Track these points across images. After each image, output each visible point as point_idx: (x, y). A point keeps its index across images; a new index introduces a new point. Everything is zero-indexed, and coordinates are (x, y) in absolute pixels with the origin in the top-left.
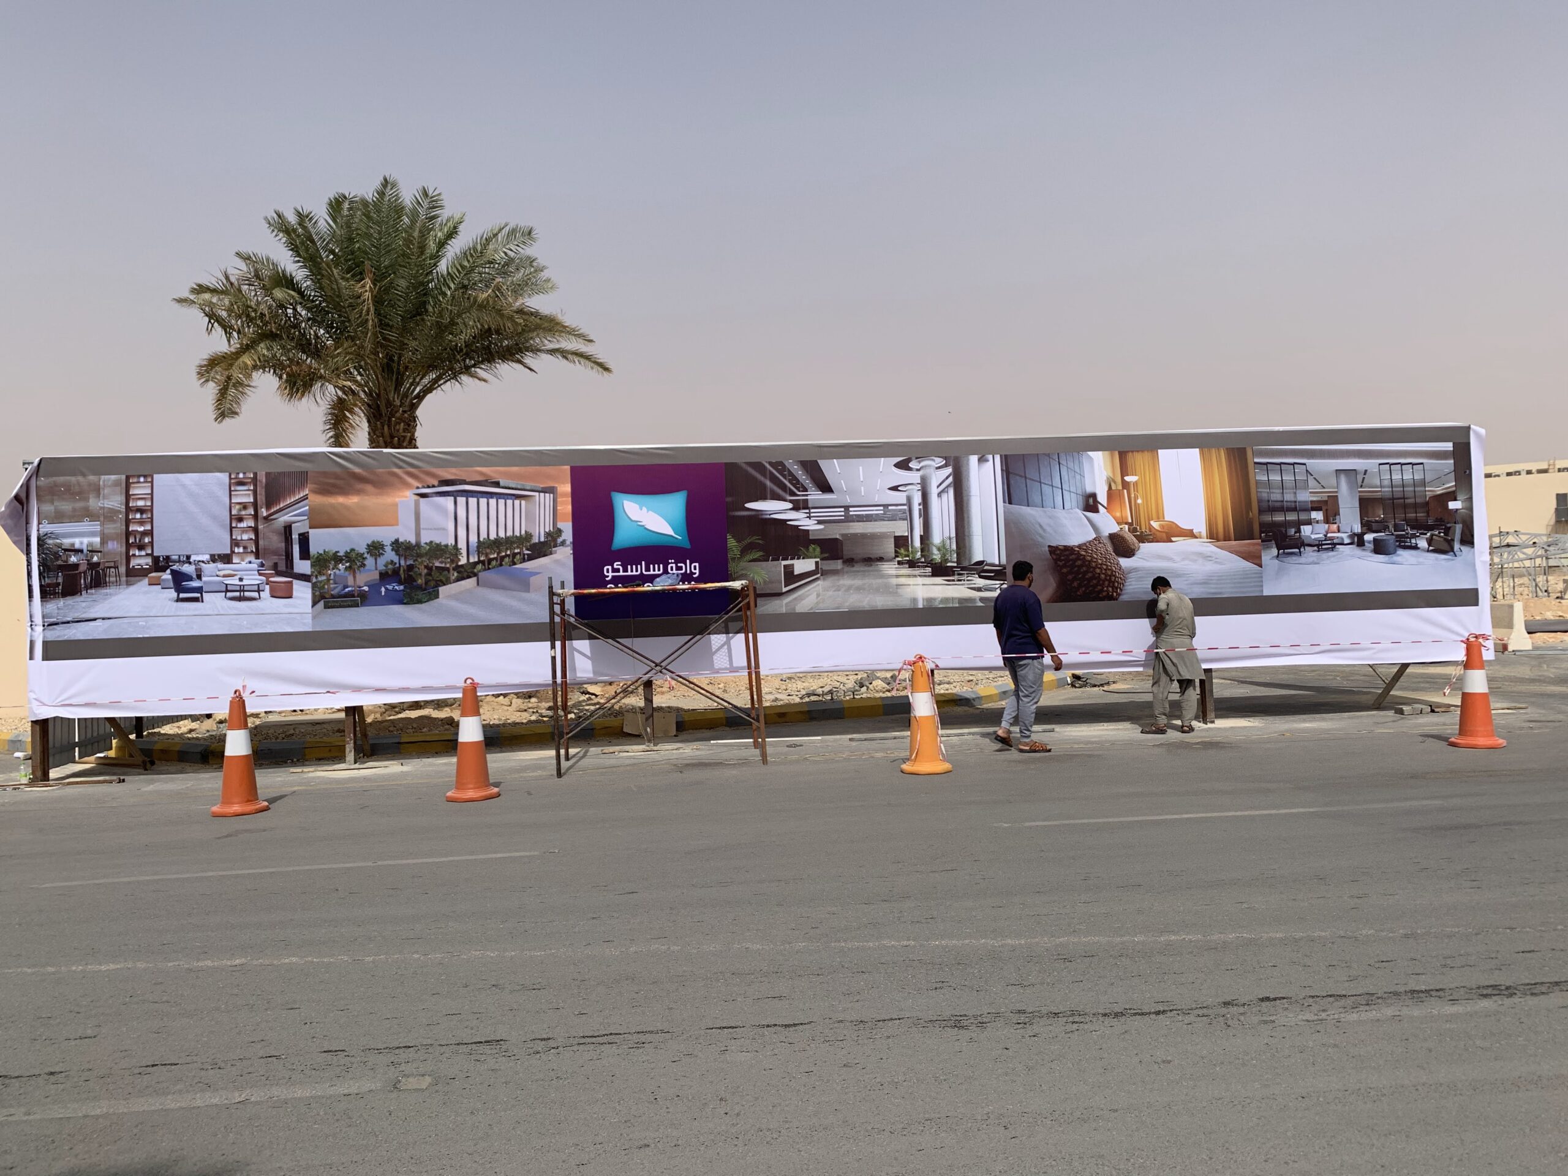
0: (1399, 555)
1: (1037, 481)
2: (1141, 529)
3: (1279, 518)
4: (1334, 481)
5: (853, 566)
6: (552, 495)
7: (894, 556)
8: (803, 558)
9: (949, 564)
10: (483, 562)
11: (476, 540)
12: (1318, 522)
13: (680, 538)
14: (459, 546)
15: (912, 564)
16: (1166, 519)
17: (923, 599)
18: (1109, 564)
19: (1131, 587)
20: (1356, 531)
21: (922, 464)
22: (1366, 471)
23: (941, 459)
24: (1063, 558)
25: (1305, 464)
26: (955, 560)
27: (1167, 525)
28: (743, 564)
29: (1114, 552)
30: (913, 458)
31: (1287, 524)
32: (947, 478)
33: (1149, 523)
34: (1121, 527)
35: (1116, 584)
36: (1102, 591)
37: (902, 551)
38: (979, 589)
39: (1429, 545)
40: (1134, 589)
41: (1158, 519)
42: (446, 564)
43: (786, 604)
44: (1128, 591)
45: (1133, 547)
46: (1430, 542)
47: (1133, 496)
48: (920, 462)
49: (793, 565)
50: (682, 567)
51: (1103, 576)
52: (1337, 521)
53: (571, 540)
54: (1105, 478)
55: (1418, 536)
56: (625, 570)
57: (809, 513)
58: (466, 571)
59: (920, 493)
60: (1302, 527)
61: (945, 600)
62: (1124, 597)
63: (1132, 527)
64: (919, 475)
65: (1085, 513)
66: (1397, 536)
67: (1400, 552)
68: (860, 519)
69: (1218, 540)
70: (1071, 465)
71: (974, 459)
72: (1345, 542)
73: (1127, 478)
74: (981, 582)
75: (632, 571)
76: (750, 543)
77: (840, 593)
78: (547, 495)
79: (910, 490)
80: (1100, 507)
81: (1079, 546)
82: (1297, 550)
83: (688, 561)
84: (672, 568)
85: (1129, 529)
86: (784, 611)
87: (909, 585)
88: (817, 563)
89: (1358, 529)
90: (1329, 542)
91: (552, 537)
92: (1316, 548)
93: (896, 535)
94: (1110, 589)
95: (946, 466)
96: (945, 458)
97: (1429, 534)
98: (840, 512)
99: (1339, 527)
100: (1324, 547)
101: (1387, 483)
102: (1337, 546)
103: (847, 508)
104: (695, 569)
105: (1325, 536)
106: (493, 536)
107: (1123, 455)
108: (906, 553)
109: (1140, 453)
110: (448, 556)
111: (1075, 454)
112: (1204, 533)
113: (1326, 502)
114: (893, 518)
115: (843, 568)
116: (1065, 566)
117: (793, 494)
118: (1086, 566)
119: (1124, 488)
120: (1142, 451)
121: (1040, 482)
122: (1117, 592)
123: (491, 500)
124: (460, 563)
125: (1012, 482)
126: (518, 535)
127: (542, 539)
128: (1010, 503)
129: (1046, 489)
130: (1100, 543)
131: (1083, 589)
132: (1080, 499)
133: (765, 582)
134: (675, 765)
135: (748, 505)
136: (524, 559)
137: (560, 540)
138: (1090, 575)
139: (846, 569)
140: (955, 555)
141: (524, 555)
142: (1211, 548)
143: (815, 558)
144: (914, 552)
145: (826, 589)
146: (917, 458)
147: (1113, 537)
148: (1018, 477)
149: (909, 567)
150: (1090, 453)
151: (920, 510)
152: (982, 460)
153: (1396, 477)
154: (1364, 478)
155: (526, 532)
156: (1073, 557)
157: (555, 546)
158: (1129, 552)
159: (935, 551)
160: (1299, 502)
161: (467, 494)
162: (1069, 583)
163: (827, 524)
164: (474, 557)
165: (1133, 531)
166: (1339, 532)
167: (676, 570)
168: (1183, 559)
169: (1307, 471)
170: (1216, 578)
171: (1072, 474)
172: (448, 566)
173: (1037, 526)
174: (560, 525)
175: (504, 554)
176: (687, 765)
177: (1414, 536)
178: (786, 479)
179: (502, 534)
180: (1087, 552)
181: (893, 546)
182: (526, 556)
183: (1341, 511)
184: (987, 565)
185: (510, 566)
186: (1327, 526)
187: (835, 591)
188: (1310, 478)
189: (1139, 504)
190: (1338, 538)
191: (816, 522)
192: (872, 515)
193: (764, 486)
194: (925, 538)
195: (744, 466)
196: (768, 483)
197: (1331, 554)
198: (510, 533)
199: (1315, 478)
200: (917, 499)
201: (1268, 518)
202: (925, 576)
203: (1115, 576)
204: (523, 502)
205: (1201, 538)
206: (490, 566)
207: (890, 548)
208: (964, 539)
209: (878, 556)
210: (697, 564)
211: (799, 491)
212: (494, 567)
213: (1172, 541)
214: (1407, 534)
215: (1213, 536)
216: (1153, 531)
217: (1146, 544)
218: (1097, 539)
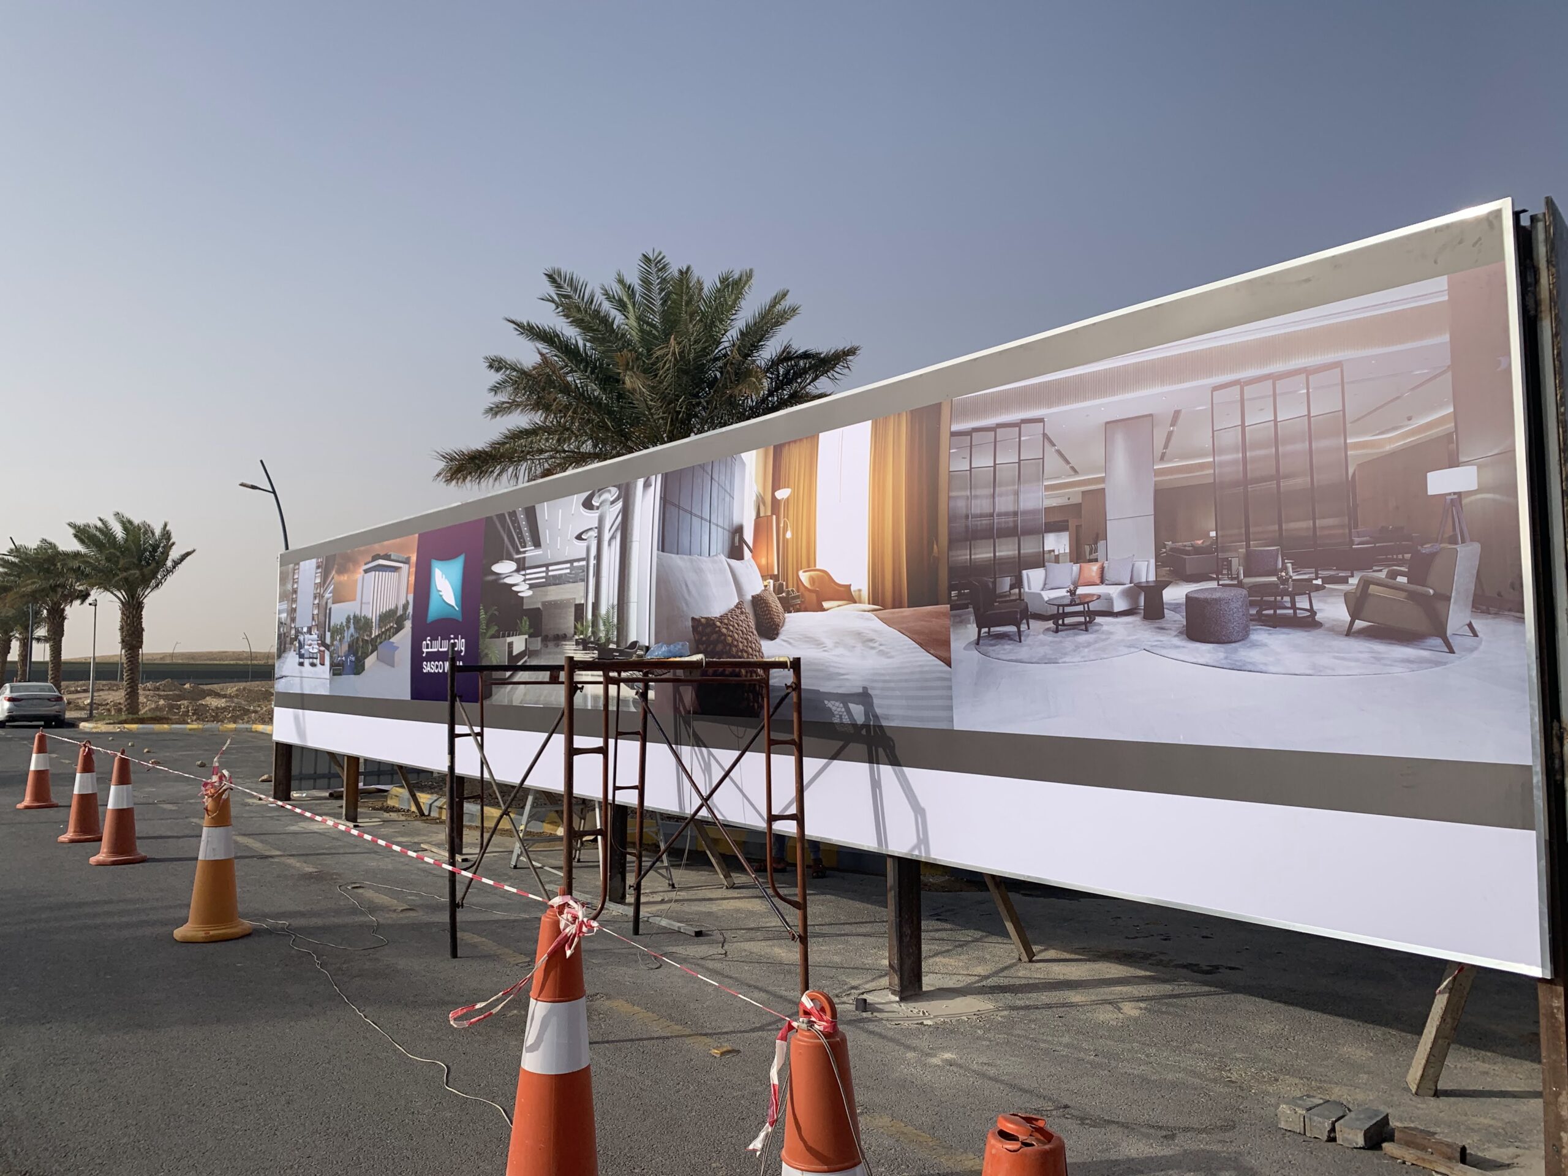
0: (1254, 645)
1: (689, 512)
2: (787, 587)
3: (983, 554)
4: (1097, 453)
5: (547, 646)
6: (408, 566)
7: (574, 633)
8: (518, 635)
10: (380, 636)
12: (1057, 559)
13: (458, 609)
15: (584, 645)
16: (817, 567)
18: (751, 651)
20: (1144, 580)
21: (602, 498)
22: (1177, 413)
23: (615, 490)
24: (704, 639)
25: (1041, 420)
26: (615, 640)
27: (818, 576)
28: (487, 641)
29: (757, 629)
31: (996, 567)
32: (617, 516)
33: (798, 576)
34: (766, 583)
37: (579, 626)
39: (1354, 616)
41: (808, 567)
45: (775, 620)
46: (1357, 605)
47: (782, 525)
48: (599, 496)
49: (513, 643)
50: (456, 643)
52: (1100, 554)
53: (412, 613)
54: (754, 498)
55: (1318, 588)
56: (431, 646)
57: (525, 575)
58: (374, 644)
59: (596, 542)
60: (1024, 572)
63: (778, 584)
64: (598, 514)
65: (729, 560)
66: (1254, 589)
67: (1261, 635)
69: (887, 606)
70: (722, 478)
71: (640, 485)
72: (1116, 609)
73: (779, 494)
75: (434, 647)
76: (492, 614)
79: (589, 537)
80: (744, 549)
81: (722, 619)
82: (1013, 629)
83: (460, 636)
85: (774, 585)
88: (526, 641)
89: (1147, 572)
90: (1080, 608)
91: (405, 609)
92: (1050, 624)
93: (576, 603)
95: (618, 498)
96: (619, 487)
97: (1354, 581)
98: (543, 573)
99: (1102, 569)
100: (1067, 621)
101: (1231, 438)
102: (1098, 620)
103: (547, 567)
104: (463, 646)
105: (1072, 593)
107: (779, 451)
108: (582, 629)
109: (798, 444)
110: (369, 629)
111: (729, 460)
112: (865, 594)
113: (1076, 509)
114: (575, 580)
117: (518, 551)
119: (773, 513)
120: (801, 441)
122: (758, 702)
124: (372, 637)
125: (667, 515)
127: (401, 612)
128: (663, 551)
130: (742, 613)
132: (727, 536)
135: (493, 568)
136: (393, 632)
137: (407, 613)
139: (543, 649)
140: (615, 633)
141: (394, 628)
142: (873, 623)
143: (526, 633)
144: (587, 628)
146: (598, 491)
147: (756, 602)
148: (672, 508)
150: (745, 454)
151: (594, 566)
152: (646, 485)
153: (1259, 418)
154: (1170, 434)
156: (715, 637)
157: (405, 619)
158: (773, 630)
159: (601, 627)
160: (1025, 513)
161: (379, 568)
163: (535, 590)
164: (377, 631)
165: (779, 590)
166: (1102, 581)
168: (837, 644)
169: (1044, 435)
170: (880, 685)
171: (721, 494)
172: (369, 638)
173: (684, 587)
174: (409, 597)
177: (1306, 588)
178: (515, 533)
180: (728, 629)
181: (573, 618)
183: (1112, 528)
185: (388, 640)
186: (1076, 568)
188: (1050, 451)
189: (788, 541)
190: (1099, 597)
191: (528, 586)
192: (561, 575)
193: (503, 544)
194: (596, 606)
195: (495, 519)
196: (506, 539)
197: (1083, 638)
199: (1059, 452)
200: (594, 550)
201: (962, 556)
204: (397, 574)
205: (860, 602)
206: (382, 640)
207: (571, 620)
208: (622, 609)
209: (563, 632)
213: (824, 610)
214: (1284, 581)
215: (877, 597)
216: (802, 589)
217: (793, 615)
218: (739, 606)
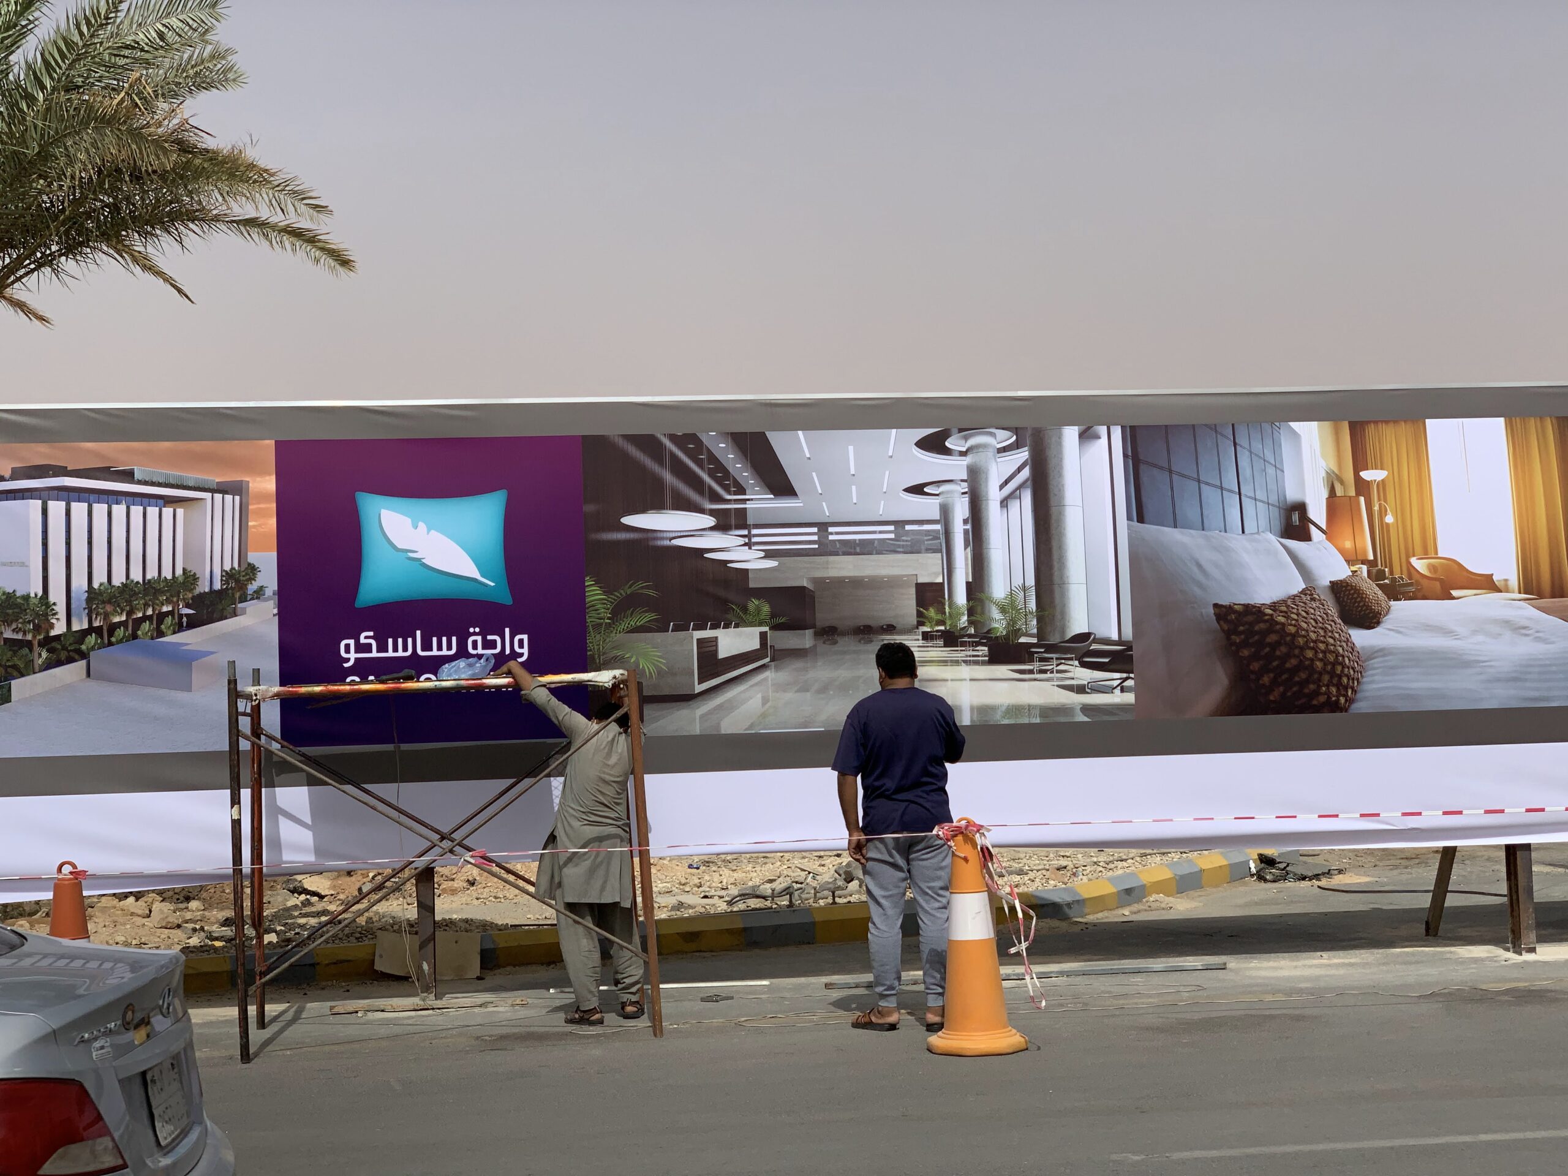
1: (1194, 479)
2: (1391, 573)
5: (836, 643)
6: (237, 498)
7: (916, 623)
8: (737, 626)
9: (1023, 640)
10: (98, 631)
11: (85, 587)
13: (492, 584)
14: (52, 598)
15: (951, 639)
16: (1440, 555)
17: (972, 708)
18: (1331, 641)
19: (1375, 686)
21: (972, 442)
23: (1007, 433)
24: (1241, 628)
26: (1035, 631)
27: (1442, 565)
28: (617, 637)
29: (1341, 617)
30: (955, 430)
32: (1019, 470)
33: (1409, 563)
34: (1354, 568)
35: (1345, 680)
36: (1317, 693)
37: (932, 613)
38: (1081, 689)
40: (1379, 689)
41: (1425, 554)
42: (25, 634)
43: (702, 717)
44: (1367, 694)
45: (1376, 608)
47: (1376, 508)
48: (966, 438)
49: (716, 638)
50: (495, 641)
51: (1319, 664)
53: (276, 588)
54: (1324, 474)
56: (382, 648)
57: (749, 536)
58: (64, 648)
59: (966, 500)
61: (1015, 710)
62: (1361, 706)
63: (1374, 570)
64: (965, 463)
65: (1284, 541)
68: (851, 549)
69: (1541, 596)
70: (1257, 446)
71: (1070, 434)
73: (1365, 475)
74: (1083, 675)
75: (395, 650)
76: (628, 596)
77: (808, 695)
78: (229, 498)
79: (948, 492)
80: (1313, 530)
81: (1274, 606)
83: (507, 630)
84: (475, 643)
85: (1369, 572)
86: (698, 732)
87: (947, 680)
88: (763, 636)
91: (237, 581)
93: (921, 580)
94: (1334, 690)
95: (1017, 446)
96: (1016, 431)
98: (810, 535)
103: (823, 526)
104: (521, 645)
106: (118, 579)
107: (1357, 430)
108: (939, 617)
109: (1391, 425)
110: (28, 617)
111: (1266, 427)
112: (1514, 582)
114: (913, 549)
115: (815, 646)
116: (1245, 644)
117: (716, 498)
118: (1286, 644)
119: (1359, 493)
120: (1395, 422)
121: (1199, 481)
122: (1346, 696)
123: (115, 507)
124: (53, 633)
125: (1145, 479)
126: (169, 577)
127: (217, 586)
128: (1141, 519)
129: (1211, 495)
130: (1313, 599)
131: (1281, 689)
132: (1275, 513)
133: (660, 673)
134: (478, 1038)
135: (629, 520)
136: (180, 624)
137: (252, 587)
138: (1294, 662)
139: (822, 647)
140: (1035, 622)
141: (181, 616)
142: (1527, 612)
143: (760, 624)
144: (956, 616)
145: (780, 687)
146: (961, 430)
147: (1338, 589)
148: (1155, 471)
149: (945, 646)
150: (1293, 424)
151: (966, 532)
152: (1087, 436)
155: (184, 570)
156: (1262, 626)
157: (244, 599)
158: (1369, 619)
159: (996, 614)
161: (69, 495)
162: (1253, 677)
163: (786, 560)
164: (81, 621)
165: (1377, 576)
167: (484, 648)
168: (1475, 632)
170: (1537, 670)
171: (1258, 464)
172: (29, 637)
173: (1195, 569)
174: (252, 557)
175: (140, 615)
176: (503, 1037)
178: (701, 466)
179: (136, 576)
180: (1288, 617)
181: (913, 602)
182: (185, 619)
184: (1096, 641)
185: (152, 638)
187: (796, 692)
189: (1388, 525)
191: (762, 554)
192: (872, 541)
193: (659, 482)
194: (977, 587)
195: (621, 443)
196: (668, 477)
198: (151, 574)
200: (961, 510)
202: (976, 663)
203: (1344, 666)
204: (180, 512)
205: (1507, 591)
206: (113, 639)
207: (907, 606)
208: (1052, 592)
209: (884, 622)
210: (525, 637)
211: (729, 493)
212: (120, 641)
213: (1453, 598)
215: (1530, 587)
216: (1416, 576)
217: (1403, 603)
218: (1308, 592)
